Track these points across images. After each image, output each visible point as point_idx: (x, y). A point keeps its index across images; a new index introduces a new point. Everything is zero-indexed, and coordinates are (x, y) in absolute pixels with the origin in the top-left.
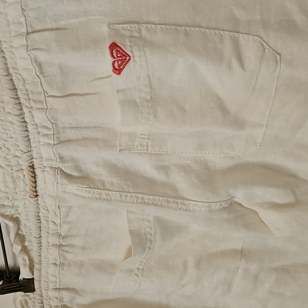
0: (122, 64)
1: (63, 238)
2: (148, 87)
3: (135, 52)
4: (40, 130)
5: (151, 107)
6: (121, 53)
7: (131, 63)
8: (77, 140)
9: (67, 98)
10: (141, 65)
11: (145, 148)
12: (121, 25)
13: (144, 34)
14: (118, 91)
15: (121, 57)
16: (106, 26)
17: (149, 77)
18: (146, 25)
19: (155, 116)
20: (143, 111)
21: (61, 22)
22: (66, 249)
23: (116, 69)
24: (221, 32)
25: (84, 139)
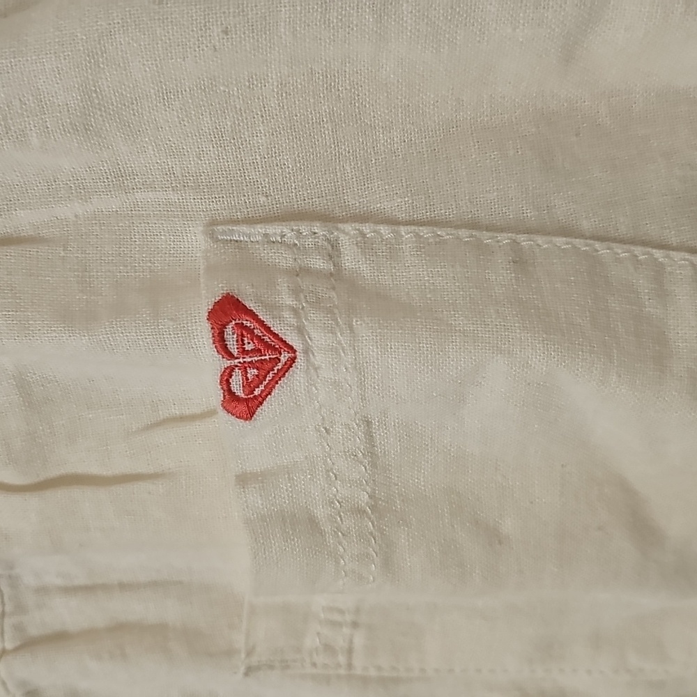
0: (260, 379)
2: (361, 463)
3: (313, 335)
5: (371, 534)
6: (259, 338)
7: (297, 376)
8: (89, 635)
9: (49, 494)
10: (336, 384)
11: (342, 659)
12: (259, 226)
13: (351, 259)
15: (257, 351)
16: (201, 228)
17: (368, 423)
18: (357, 225)
19: (388, 564)
20: (341, 549)
21: (21, 213)
23: (238, 399)
24: (658, 254)
25: (119, 629)
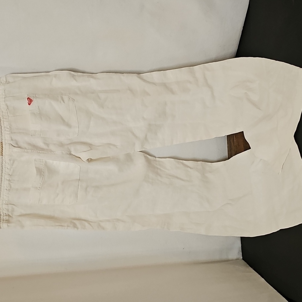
1: (11, 175)
2: (38, 110)
3: (34, 99)
4: (6, 129)
5: (40, 116)
7: (33, 102)
10: (36, 103)
14: (30, 110)
15: (30, 101)
16: (26, 94)
17: (39, 106)
18: (37, 95)
21: (14, 94)
22: (11, 181)
23: (29, 104)
